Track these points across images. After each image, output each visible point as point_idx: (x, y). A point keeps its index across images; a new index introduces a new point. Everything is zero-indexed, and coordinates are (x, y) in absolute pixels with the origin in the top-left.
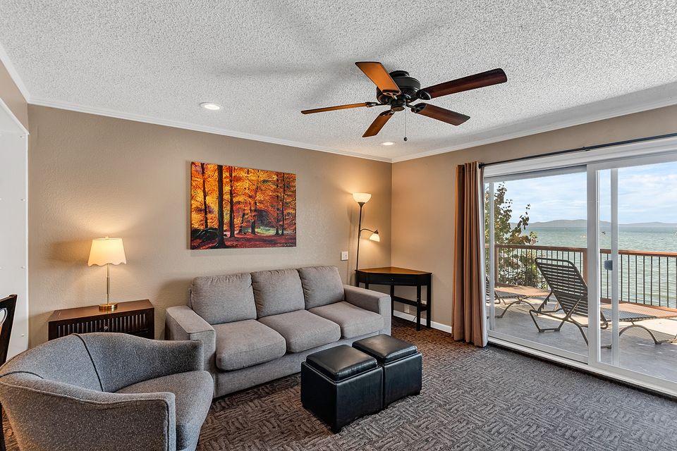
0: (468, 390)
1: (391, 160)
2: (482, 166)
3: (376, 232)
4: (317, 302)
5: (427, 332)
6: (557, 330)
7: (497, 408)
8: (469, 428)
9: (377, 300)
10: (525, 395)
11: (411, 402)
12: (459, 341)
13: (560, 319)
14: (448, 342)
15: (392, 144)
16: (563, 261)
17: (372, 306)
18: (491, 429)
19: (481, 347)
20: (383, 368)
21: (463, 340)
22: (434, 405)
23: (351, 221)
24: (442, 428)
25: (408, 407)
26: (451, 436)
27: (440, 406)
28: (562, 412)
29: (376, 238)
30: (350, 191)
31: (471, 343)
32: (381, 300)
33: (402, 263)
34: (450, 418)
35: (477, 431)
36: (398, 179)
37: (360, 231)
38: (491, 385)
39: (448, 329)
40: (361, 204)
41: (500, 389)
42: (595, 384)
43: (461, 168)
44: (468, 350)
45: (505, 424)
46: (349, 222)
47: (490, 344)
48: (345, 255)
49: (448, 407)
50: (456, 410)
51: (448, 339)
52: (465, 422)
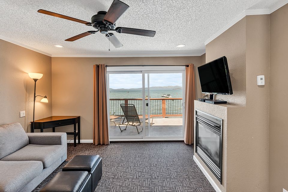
0: (118, 165)
1: (51, 55)
2: (106, 66)
3: (46, 97)
4: (9, 151)
5: (80, 146)
6: (125, 129)
7: (132, 167)
8: (130, 181)
9: (59, 138)
10: (135, 157)
11: (101, 184)
12: (97, 145)
13: (125, 125)
14: (94, 147)
15: (61, 47)
16: (131, 104)
17: (57, 142)
18: (136, 177)
19: (108, 145)
20: (91, 174)
21: (99, 144)
22: (111, 180)
23: (26, 91)
24: (122, 188)
25: (101, 188)
26: (127, 189)
27: (113, 178)
28: (148, 158)
29: (46, 100)
30: (26, 72)
31: (103, 144)
32: (62, 137)
33: (60, 113)
34: (121, 181)
35: (133, 180)
36: (55, 67)
37: (35, 97)
38: (123, 159)
39: (91, 141)
40: (36, 80)
41: (127, 159)
42: (147, 144)
43: (97, 66)
44: (104, 147)
45: (139, 172)
46: (25, 92)
47: (111, 142)
48: (23, 113)
49: (116, 177)
50: (120, 176)
51: (93, 146)
52: (127, 179)
